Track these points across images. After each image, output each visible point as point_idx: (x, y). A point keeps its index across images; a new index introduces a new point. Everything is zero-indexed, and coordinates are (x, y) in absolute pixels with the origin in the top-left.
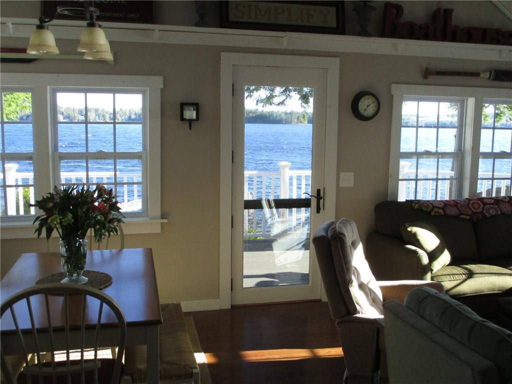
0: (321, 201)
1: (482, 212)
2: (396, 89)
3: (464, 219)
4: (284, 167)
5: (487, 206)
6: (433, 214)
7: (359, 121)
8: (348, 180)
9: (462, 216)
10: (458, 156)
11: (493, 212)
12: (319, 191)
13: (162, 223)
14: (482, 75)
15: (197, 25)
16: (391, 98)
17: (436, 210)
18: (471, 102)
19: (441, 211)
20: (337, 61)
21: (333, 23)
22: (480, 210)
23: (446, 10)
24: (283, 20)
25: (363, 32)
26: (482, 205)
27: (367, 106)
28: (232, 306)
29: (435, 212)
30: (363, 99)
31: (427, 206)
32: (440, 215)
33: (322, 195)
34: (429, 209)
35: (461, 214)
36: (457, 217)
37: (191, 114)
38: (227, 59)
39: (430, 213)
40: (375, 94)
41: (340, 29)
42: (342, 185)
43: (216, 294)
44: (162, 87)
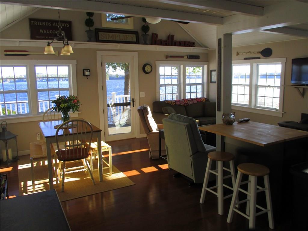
0: (134, 103)
1: (188, 103)
2: (157, 63)
3: (182, 105)
4: (114, 94)
5: (189, 101)
6: (172, 104)
7: (145, 74)
8: (143, 95)
9: (181, 105)
10: (179, 85)
11: (191, 103)
12: (133, 99)
13: (79, 113)
14: (185, 57)
15: (88, 41)
16: (156, 65)
17: (173, 103)
18: (182, 66)
19: (174, 103)
20: (137, 53)
21: (135, 40)
22: (187, 103)
23: (172, 35)
24: (118, 39)
25: (145, 43)
26: (187, 101)
27: (148, 69)
30: (146, 66)
31: (170, 102)
32: (174, 105)
33: (134, 100)
34: (171, 103)
35: (181, 104)
36: (180, 105)
37: (87, 73)
38: (98, 53)
39: (171, 104)
40: (150, 64)
41: (137, 42)
42: (140, 97)
44: (76, 64)
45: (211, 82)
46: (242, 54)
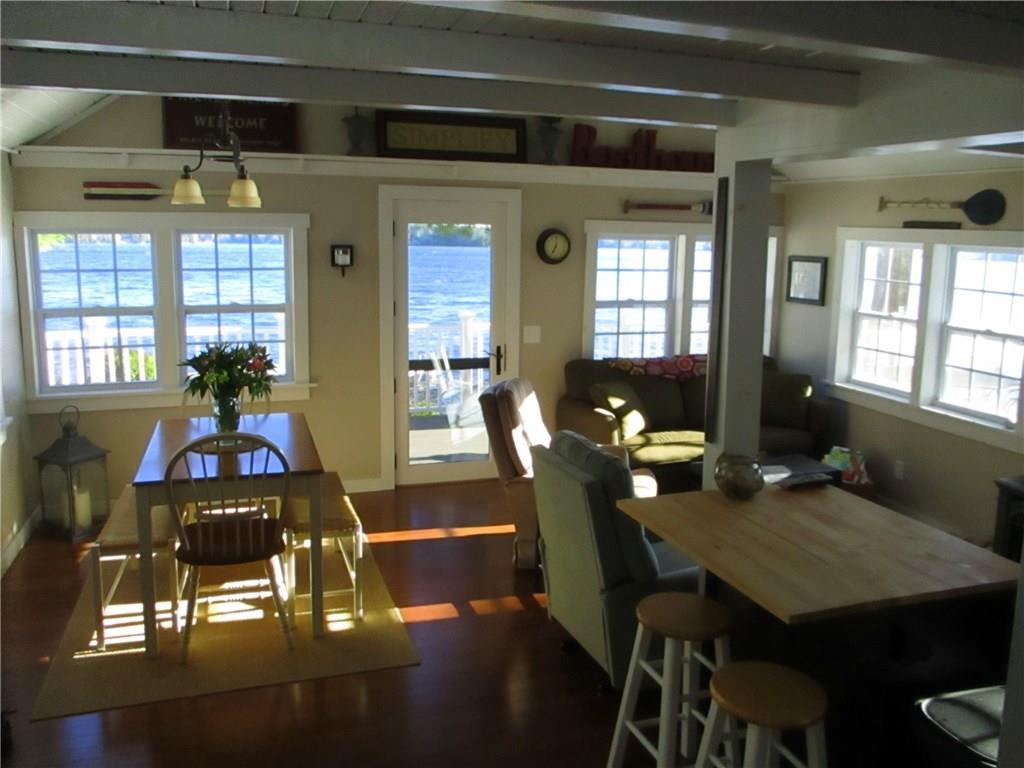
0: (502, 361)
1: (691, 371)
2: (590, 226)
3: (669, 379)
4: (466, 318)
5: (697, 364)
6: (632, 373)
7: (544, 264)
8: (533, 335)
9: (667, 376)
12: (499, 348)
13: (311, 389)
14: (693, 208)
15: (350, 153)
16: (585, 236)
17: (635, 368)
18: (682, 239)
19: (642, 370)
20: (518, 193)
21: (512, 149)
22: (690, 369)
23: (648, 132)
24: (453, 146)
25: (549, 160)
26: (692, 363)
27: (555, 246)
28: (396, 487)
29: (635, 372)
30: (549, 239)
31: (626, 364)
32: (641, 375)
33: (502, 352)
34: (628, 368)
35: (665, 373)
36: (660, 378)
37: (342, 258)
38: (384, 191)
39: (628, 372)
40: (564, 231)
41: (520, 156)
42: (526, 340)
43: (376, 472)
44: (308, 226)
45: (789, 299)
46: (899, 206)
